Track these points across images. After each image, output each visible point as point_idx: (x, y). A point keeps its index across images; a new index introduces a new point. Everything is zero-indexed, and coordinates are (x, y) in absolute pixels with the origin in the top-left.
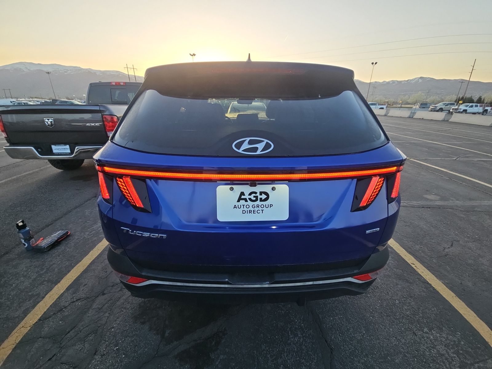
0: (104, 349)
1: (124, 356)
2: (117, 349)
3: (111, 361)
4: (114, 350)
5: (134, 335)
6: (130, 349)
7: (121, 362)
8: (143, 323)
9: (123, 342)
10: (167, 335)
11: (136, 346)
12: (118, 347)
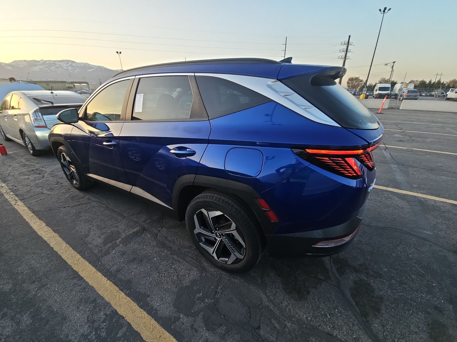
0: (328, 326)
1: (336, 310)
2: (329, 315)
3: (340, 321)
4: (330, 318)
5: (318, 300)
6: (331, 304)
7: (341, 312)
8: (308, 292)
9: (323, 310)
10: (323, 278)
11: (329, 300)
12: (328, 315)
